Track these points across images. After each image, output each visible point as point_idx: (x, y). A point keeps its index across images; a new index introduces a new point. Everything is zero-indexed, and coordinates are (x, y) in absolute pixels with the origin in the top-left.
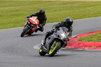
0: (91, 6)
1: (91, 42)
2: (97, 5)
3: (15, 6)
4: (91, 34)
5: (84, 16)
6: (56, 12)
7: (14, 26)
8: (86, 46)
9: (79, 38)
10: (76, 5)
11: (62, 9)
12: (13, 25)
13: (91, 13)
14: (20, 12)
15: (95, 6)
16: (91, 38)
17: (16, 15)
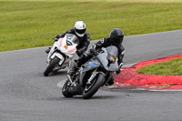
0: (161, 11)
1: (160, 77)
2: (172, 9)
3: (25, 9)
4: (161, 62)
5: (148, 29)
6: (98, 22)
7: (23, 47)
8: (152, 83)
9: (139, 69)
10: (133, 9)
11: (109, 16)
12: (21, 44)
13: (162, 24)
14: (34, 21)
15: (168, 10)
16: (162, 68)
17: (25, 26)
